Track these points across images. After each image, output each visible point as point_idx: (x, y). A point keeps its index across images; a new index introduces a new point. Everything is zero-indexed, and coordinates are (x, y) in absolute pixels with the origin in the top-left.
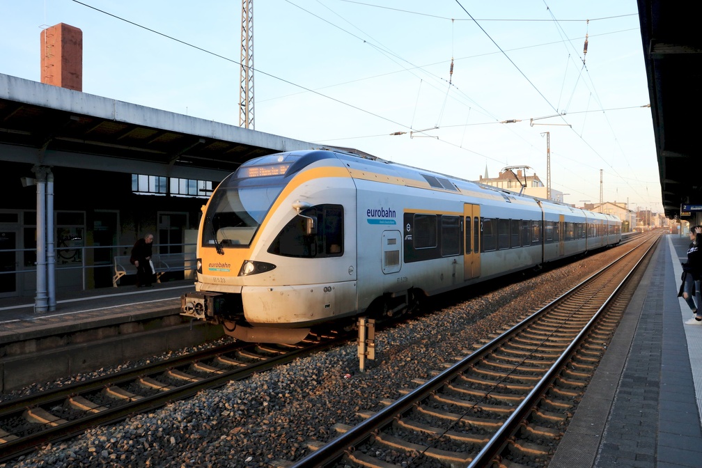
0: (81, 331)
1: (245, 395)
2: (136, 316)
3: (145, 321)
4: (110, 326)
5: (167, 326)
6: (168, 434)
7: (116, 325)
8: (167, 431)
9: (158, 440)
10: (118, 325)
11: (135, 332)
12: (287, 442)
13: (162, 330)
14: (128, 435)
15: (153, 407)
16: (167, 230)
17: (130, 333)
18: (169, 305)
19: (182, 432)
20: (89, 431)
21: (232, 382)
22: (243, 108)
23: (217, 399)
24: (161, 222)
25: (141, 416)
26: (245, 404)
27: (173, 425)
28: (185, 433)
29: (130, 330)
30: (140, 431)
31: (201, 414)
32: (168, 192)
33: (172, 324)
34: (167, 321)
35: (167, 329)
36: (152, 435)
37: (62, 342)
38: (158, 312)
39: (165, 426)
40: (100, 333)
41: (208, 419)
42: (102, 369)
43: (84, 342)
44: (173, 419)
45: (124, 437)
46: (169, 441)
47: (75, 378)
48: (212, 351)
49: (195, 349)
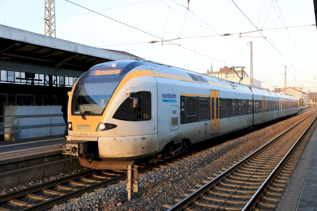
48: (25, 191)
49: (12, 190)
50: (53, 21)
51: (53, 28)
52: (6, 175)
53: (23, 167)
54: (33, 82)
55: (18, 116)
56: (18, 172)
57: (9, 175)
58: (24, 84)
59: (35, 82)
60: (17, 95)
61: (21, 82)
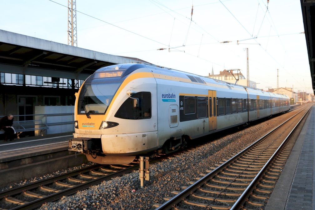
1: (72, 204)
2: (3, 159)
3: (9, 162)
5: (24, 165)
11: (2, 169)
13: (20, 167)
16: (24, 107)
18: (25, 152)
21: (64, 197)
22: (70, 33)
23: (55, 208)
24: (20, 101)
32: (24, 84)
33: (27, 163)
34: (23, 162)
38: (18, 156)
48: (52, 179)
49: (41, 178)
50: (75, 33)
51: (75, 39)
52: (36, 166)
53: (50, 158)
54: (58, 85)
55: (45, 115)
56: (47, 163)
57: (39, 165)
58: (51, 87)
59: (60, 85)
60: (44, 97)
61: (48, 86)
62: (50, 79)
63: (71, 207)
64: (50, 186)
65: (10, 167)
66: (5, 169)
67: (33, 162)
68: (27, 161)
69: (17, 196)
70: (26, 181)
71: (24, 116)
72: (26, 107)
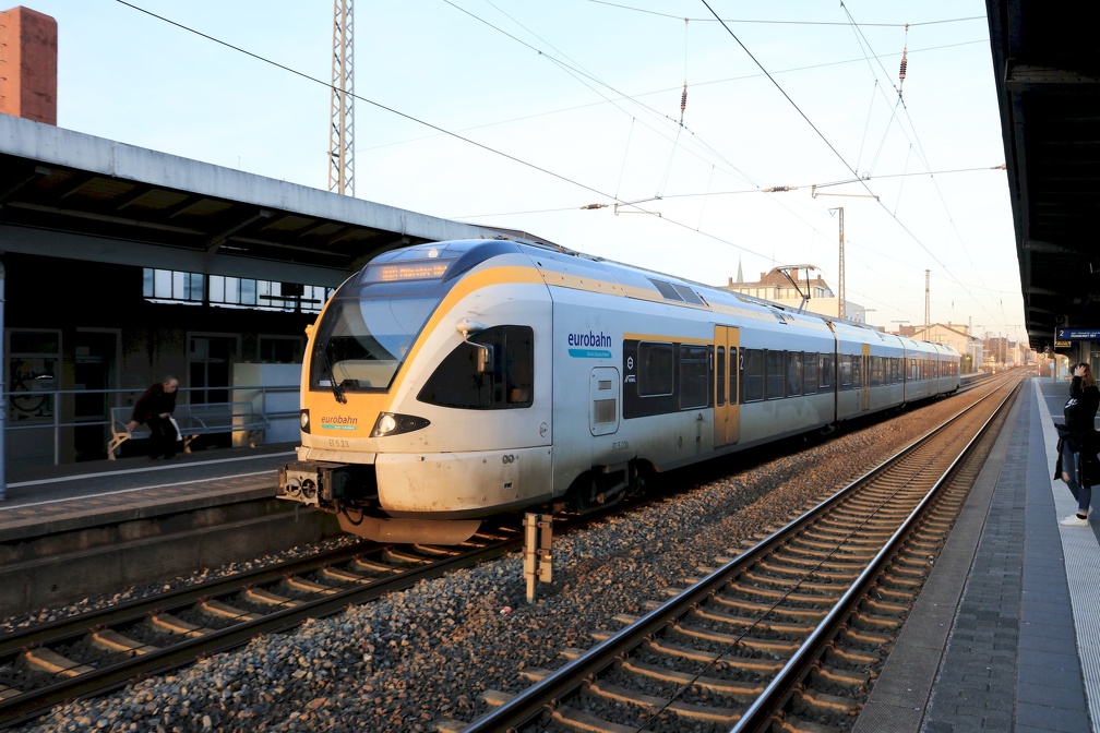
0: (49, 535)
1: (332, 642)
2: (147, 509)
3: (163, 518)
4: (101, 527)
5: (201, 526)
6: (199, 712)
7: (112, 524)
8: (198, 706)
9: (181, 721)
10: (115, 525)
11: (146, 537)
12: (403, 721)
13: (192, 533)
14: (129, 714)
15: (174, 665)
16: (204, 364)
17: (136, 539)
18: (205, 490)
19: (223, 708)
20: (60, 708)
21: (310, 621)
22: (335, 159)
23: (285, 651)
24: (193, 350)
25: (152, 681)
26: (332, 658)
27: (208, 696)
28: (228, 710)
29: (137, 534)
30: (149, 707)
31: (257, 675)
32: (206, 300)
33: (210, 521)
34: (201, 518)
35: (200, 531)
36: (171, 713)
37: (14, 555)
38: (186, 503)
39: (194, 697)
40: (84, 538)
41: (270, 685)
42: (85, 601)
43: (55, 554)
44: (209, 685)
45: (121, 718)
46: (200, 722)
47: (37, 616)
48: (279, 569)
49: (249, 565)
50: (348, 157)
51: (348, 174)
54: (299, 305)
55: (262, 388)
56: (264, 524)
57: (242, 529)
58: (279, 310)
59: (303, 305)
60: (261, 337)
61: (270, 306)
62: (276, 289)
63: (331, 649)
64: (272, 587)
65: (164, 532)
66: (152, 535)
67: (227, 521)
68: (210, 516)
69: (184, 612)
70: (207, 571)
71: (203, 391)
72: (210, 364)
